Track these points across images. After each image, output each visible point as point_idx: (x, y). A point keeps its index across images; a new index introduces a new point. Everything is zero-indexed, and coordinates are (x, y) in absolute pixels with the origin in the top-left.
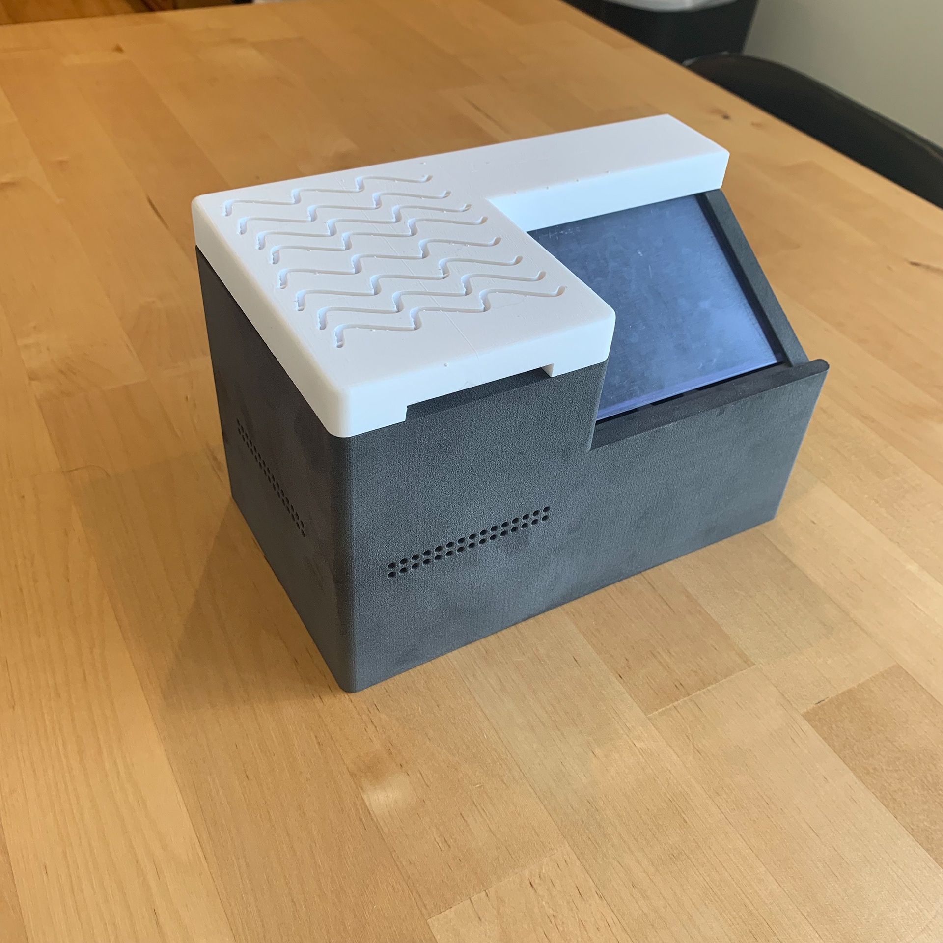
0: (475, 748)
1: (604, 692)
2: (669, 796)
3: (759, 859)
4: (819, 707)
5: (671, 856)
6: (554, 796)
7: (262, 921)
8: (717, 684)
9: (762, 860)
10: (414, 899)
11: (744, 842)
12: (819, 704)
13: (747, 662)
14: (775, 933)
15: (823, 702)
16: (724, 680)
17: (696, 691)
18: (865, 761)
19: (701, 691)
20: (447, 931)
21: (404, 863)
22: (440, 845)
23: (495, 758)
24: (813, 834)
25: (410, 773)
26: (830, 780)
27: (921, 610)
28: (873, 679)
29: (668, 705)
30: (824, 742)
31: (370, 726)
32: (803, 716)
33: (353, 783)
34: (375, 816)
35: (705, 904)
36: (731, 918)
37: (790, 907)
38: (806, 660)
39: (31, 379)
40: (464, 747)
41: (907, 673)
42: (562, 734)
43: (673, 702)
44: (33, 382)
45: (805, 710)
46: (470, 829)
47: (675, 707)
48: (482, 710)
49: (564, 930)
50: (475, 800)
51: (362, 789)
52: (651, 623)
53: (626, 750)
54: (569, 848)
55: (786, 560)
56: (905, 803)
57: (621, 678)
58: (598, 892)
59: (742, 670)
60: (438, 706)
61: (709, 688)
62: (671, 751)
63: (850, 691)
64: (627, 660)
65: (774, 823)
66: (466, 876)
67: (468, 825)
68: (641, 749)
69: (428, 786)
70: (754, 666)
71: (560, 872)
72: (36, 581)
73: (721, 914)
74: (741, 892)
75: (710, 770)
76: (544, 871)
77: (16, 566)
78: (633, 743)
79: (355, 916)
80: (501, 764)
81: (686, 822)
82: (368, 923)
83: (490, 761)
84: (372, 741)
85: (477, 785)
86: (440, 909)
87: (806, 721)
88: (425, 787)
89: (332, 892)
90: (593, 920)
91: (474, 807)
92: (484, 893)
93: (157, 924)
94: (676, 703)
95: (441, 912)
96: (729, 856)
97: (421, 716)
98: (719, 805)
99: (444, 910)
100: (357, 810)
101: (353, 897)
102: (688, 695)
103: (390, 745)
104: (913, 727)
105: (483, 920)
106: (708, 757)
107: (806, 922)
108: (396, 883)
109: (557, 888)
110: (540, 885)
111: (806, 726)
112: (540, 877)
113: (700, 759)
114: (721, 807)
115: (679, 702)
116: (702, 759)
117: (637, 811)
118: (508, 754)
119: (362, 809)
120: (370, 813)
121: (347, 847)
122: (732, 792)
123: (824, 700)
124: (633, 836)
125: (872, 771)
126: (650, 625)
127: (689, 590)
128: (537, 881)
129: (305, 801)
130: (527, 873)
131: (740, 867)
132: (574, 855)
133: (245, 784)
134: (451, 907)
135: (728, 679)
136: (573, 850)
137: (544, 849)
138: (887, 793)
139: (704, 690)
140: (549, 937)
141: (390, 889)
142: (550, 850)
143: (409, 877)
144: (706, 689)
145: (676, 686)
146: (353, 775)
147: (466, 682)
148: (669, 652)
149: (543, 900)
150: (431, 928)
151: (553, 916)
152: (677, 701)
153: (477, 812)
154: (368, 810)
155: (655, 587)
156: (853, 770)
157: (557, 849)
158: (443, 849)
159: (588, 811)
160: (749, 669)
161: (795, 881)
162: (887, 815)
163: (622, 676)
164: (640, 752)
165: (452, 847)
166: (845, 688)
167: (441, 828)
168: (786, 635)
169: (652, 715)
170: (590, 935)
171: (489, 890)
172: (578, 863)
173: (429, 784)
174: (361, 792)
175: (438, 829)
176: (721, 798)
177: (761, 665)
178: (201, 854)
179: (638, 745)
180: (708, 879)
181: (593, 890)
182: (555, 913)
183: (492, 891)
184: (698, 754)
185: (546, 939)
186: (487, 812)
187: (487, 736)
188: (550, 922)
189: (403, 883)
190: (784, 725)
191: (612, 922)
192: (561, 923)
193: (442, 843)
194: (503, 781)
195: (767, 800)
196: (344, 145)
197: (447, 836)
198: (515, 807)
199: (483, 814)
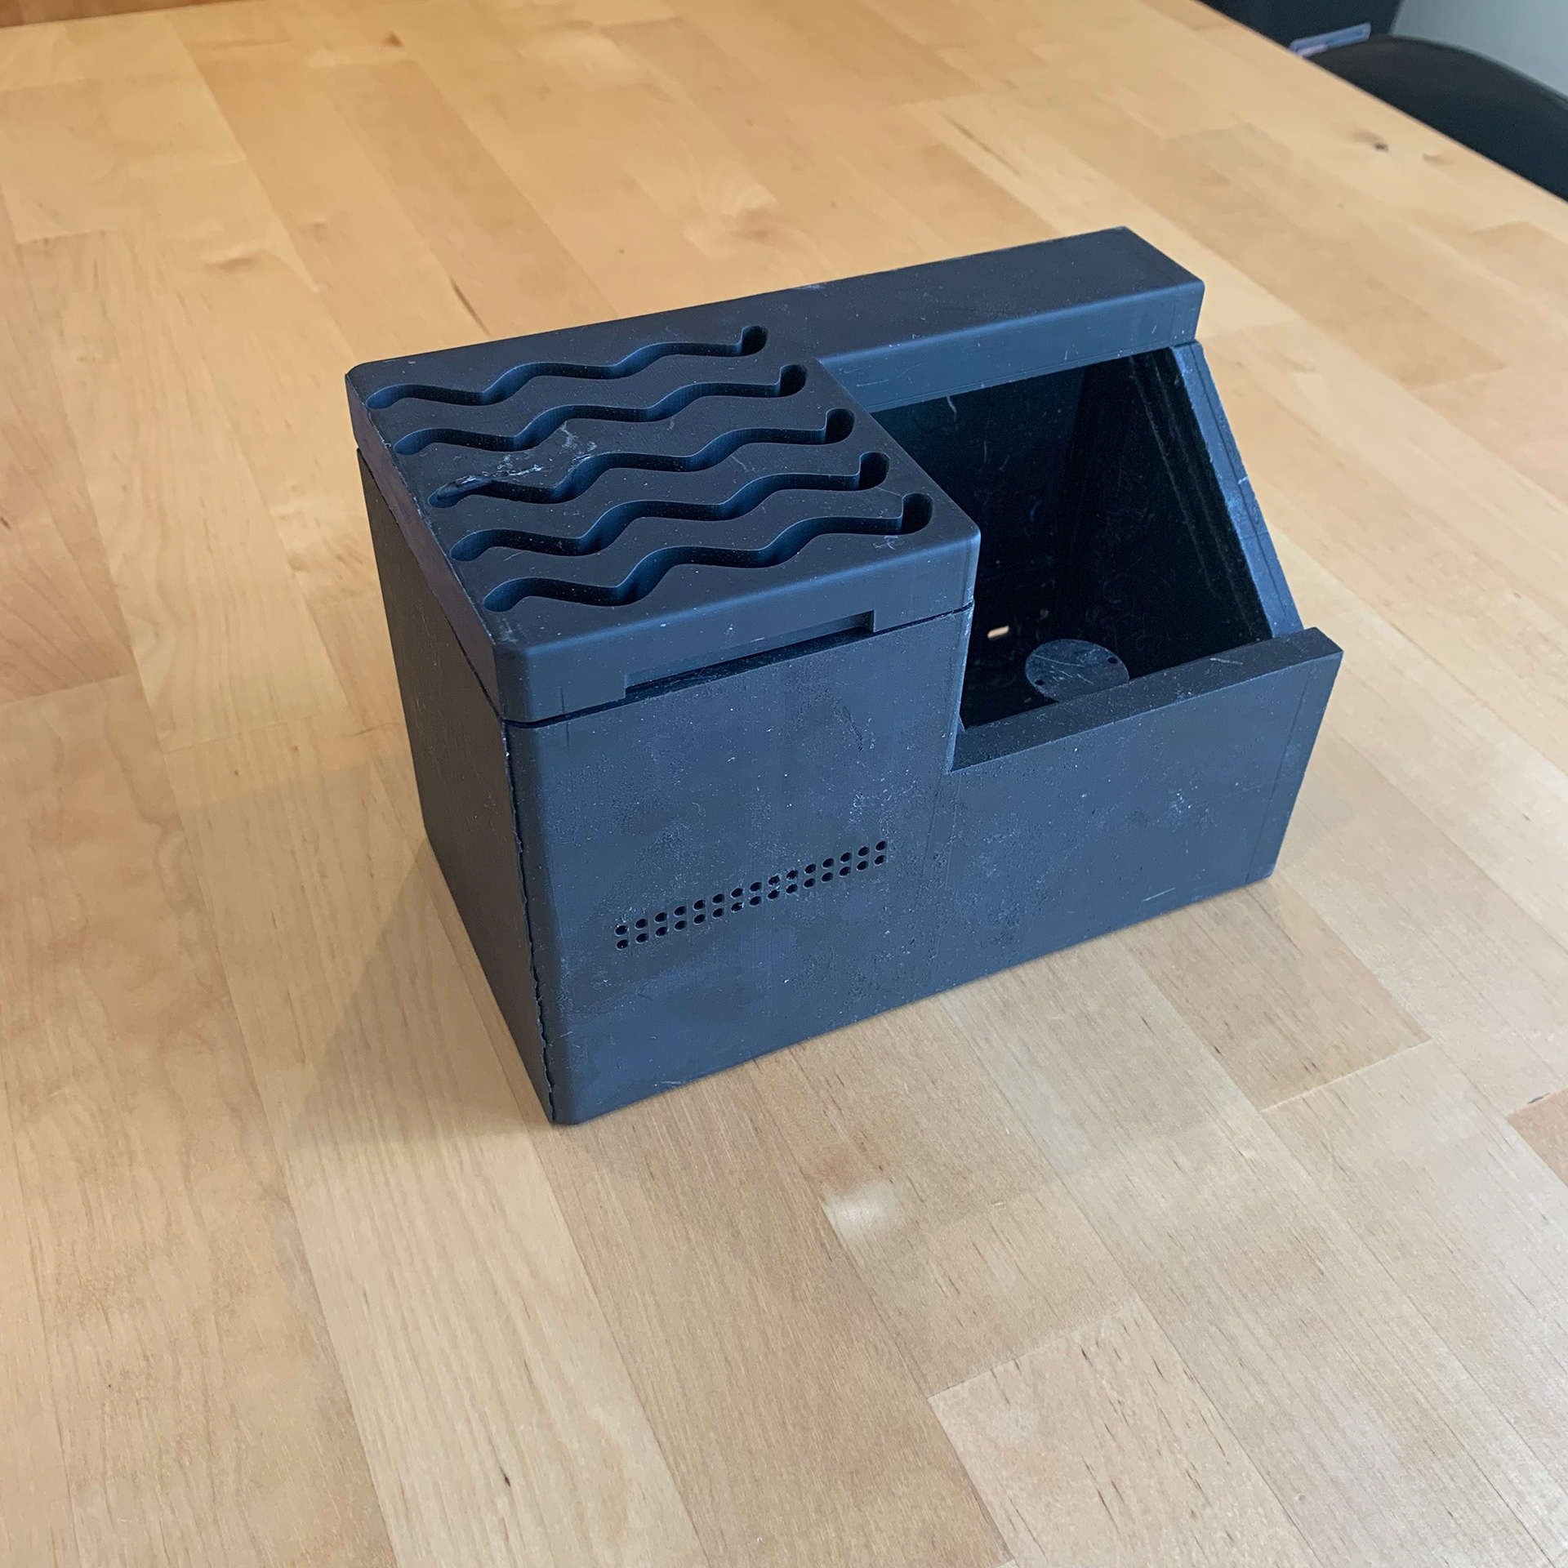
0: (993, 1148)
1: (1191, 1073)
2: (1295, 1234)
3: (1439, 1335)
4: (1535, 1109)
5: (1300, 1322)
6: (1117, 1225)
7: (683, 1387)
8: (1371, 1066)
9: (1443, 1335)
10: (908, 1366)
11: (1414, 1308)
12: (1533, 1104)
13: (1418, 1033)
14: (1463, 1446)
15: (1541, 1100)
16: (1383, 1061)
17: (1338, 1077)
19: (1345, 1077)
20: (959, 1415)
21: (891, 1313)
22: (944, 1289)
23: (1023, 1164)
24: (1525, 1301)
25: (894, 1179)
26: (1552, 1221)
29: (1293, 1096)
30: (1542, 1162)
31: (832, 1108)
32: (1509, 1122)
33: (809, 1191)
34: (845, 1240)
35: (1354, 1397)
36: (1395, 1420)
37: (1489, 1409)
38: (1513, 1033)
39: (295, 568)
40: (976, 1146)
42: (1128, 1135)
43: (1301, 1092)
44: (298, 574)
45: (1512, 1112)
46: (989, 1267)
47: (1304, 1099)
48: (1001, 1092)
49: (1136, 1424)
50: (994, 1225)
51: (823, 1200)
52: (1265, 969)
53: (1228, 1161)
54: (1140, 1304)
55: (1482, 875)
57: (1219, 1052)
58: (1187, 1370)
59: (1410, 1047)
60: (933, 1083)
61: (1358, 1072)
62: (1299, 1166)
64: (1227, 1024)
65: (1463, 1282)
66: (985, 1336)
67: (986, 1262)
68: (1252, 1162)
69: (922, 1201)
70: (1429, 1042)
71: (1127, 1337)
72: (323, 876)
73: (1378, 1412)
74: (1409, 1382)
75: (1360, 1197)
76: (1103, 1335)
77: (293, 853)
78: (1239, 1151)
79: (820, 1385)
80: (1032, 1174)
81: (1323, 1274)
82: (841, 1399)
83: (1015, 1169)
84: (835, 1130)
85: (997, 1202)
86: (947, 1384)
87: (1513, 1129)
88: (918, 1202)
89: (784, 1349)
90: (1179, 1411)
91: (994, 1236)
92: (1011, 1365)
93: (531, 1382)
94: (1305, 1094)
95: (948, 1388)
96: (1392, 1328)
97: (907, 1096)
98: (1374, 1250)
99: (952, 1384)
100: (817, 1230)
101: (816, 1358)
102: (1326, 1082)
103: (863, 1137)
105: (1011, 1401)
106: (1356, 1176)
107: (1514, 1432)
108: (880, 1341)
109: (1126, 1362)
110: (1098, 1355)
111: (1513, 1136)
112: (1097, 1344)
113: (1344, 1180)
114: (1377, 1255)
115: (1311, 1092)
116: (1347, 1179)
117: (1245, 1253)
118: (1043, 1159)
119: (824, 1229)
120: (836, 1236)
121: (804, 1285)
122: (1395, 1231)
123: (1541, 1098)
124: (1240, 1291)
126: (1263, 971)
127: (1326, 919)
128: (1092, 1349)
129: (739, 1213)
130: (1077, 1337)
131: (1409, 1345)
132: (1149, 1314)
133: (649, 1185)
134: (964, 1381)
135: (1388, 1059)
136: (1148, 1306)
137: (1103, 1303)
139: (1350, 1075)
140: (1113, 1432)
141: (871, 1349)
142: (1111, 1304)
143: (899, 1334)
144: (1354, 1073)
145: (1306, 1068)
146: (809, 1179)
147: (975, 1049)
148: (1294, 1015)
149: (1102, 1378)
150: (935, 1410)
151: (1119, 1402)
152: (1308, 1090)
153: (998, 1243)
154: (834, 1232)
155: (1272, 914)
157: (1123, 1305)
158: (949, 1295)
159: (1169, 1249)
160: (1421, 1045)
161: (1496, 1370)
163: (1219, 1049)
164: (1249, 1166)
165: (962, 1293)
167: (945, 1264)
168: (1480, 994)
169: (1267, 1109)
170: (1176, 1433)
171: (1021, 1358)
172: (1155, 1326)
173: (924, 1197)
174: (822, 1205)
175: (939, 1264)
176: (1378, 1240)
177: (1440, 1040)
178: (589, 1286)
179: (1246, 1155)
180: (1357, 1359)
181: (1179, 1367)
182: (1121, 1399)
183: (1024, 1360)
184: (1342, 1172)
185: (1108, 1436)
186: (1014, 1245)
187: (1010, 1131)
188: (1115, 1410)
189: (890, 1342)
190: (1478, 1132)
191: (1209, 1415)
192: (1131, 1414)
193: (946, 1286)
194: (1037, 1199)
195: (1451, 1246)
196: (757, 196)
197: (954, 1275)
198: (1057, 1238)
199: (1008, 1246)
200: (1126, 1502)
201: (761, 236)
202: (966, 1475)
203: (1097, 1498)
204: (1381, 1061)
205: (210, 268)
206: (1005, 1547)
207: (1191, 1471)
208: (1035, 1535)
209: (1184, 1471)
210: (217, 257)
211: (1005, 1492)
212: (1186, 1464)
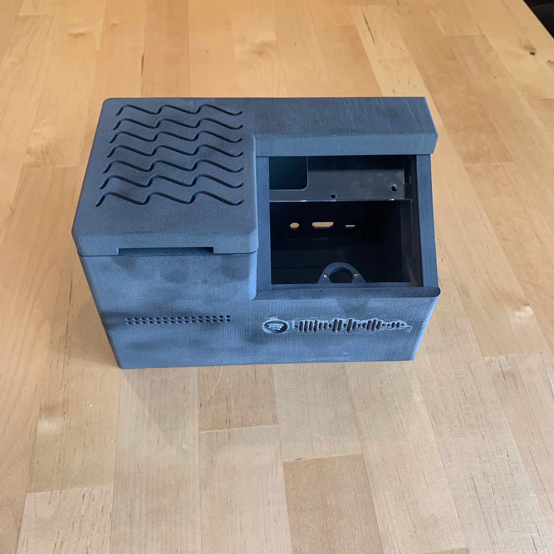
0: (103, 418)
1: (186, 411)
2: (179, 479)
3: (201, 531)
4: (296, 462)
5: (159, 510)
6: (124, 457)
8: (249, 428)
9: (203, 532)
10: (28, 481)
11: (200, 519)
12: (297, 460)
13: (275, 421)
16: (255, 427)
17: (235, 428)
18: (299, 502)
19: (237, 429)
20: (32, 502)
21: (35, 462)
22: (56, 459)
23: (109, 426)
24: (240, 530)
25: (66, 418)
26: (271, 505)
27: (403, 427)
28: (340, 457)
29: (214, 430)
30: (284, 482)
31: (63, 389)
32: (283, 463)
33: (38, 413)
34: (38, 433)
35: (158, 542)
39: (27, 153)
40: (99, 415)
41: (364, 461)
42: (150, 426)
43: (218, 429)
44: (27, 155)
45: (287, 461)
46: (74, 457)
47: (217, 433)
49: (83, 525)
50: (86, 444)
52: (239, 381)
53: (176, 447)
54: (113, 486)
56: (303, 534)
58: (111, 513)
59: (268, 425)
60: (100, 390)
61: (243, 428)
62: (198, 456)
63: (321, 460)
64: (211, 397)
65: (224, 515)
66: (57, 479)
67: (75, 455)
68: (183, 449)
70: (277, 425)
71: (101, 495)
73: (162, 550)
74: (180, 544)
75: (211, 474)
76: (94, 492)
78: (182, 444)
80: (110, 431)
81: (178, 496)
83: (105, 427)
84: (59, 396)
85: (92, 436)
87: (282, 467)
88: (68, 428)
90: (99, 525)
91: (83, 447)
92: (60, 491)
94: (219, 431)
95: (35, 492)
96: (188, 523)
97: (89, 391)
98: (202, 494)
99: (37, 491)
100: (32, 427)
102: (229, 428)
103: (66, 401)
104: (342, 494)
105: (51, 504)
106: (215, 466)
108: (25, 469)
109: (94, 503)
110: (87, 498)
111: (281, 470)
112: (90, 494)
113: (210, 466)
114: (202, 496)
115: (222, 430)
117: (158, 480)
118: (117, 426)
119: (34, 428)
120: (36, 431)
121: (16, 444)
122: (213, 490)
123: (302, 459)
124: (147, 492)
125: (299, 509)
126: (237, 381)
128: (87, 495)
130: (85, 489)
131: (189, 531)
132: (113, 490)
134: (41, 492)
135: (257, 427)
137: (101, 481)
138: (298, 524)
139: (240, 429)
140: (74, 525)
141: (21, 472)
142: (103, 483)
143: (32, 469)
145: (226, 421)
146: (41, 409)
147: (122, 381)
148: (236, 401)
149: (83, 506)
150: (26, 498)
151: (83, 516)
152: (221, 429)
153: (83, 450)
154: (36, 429)
156: (288, 504)
157: (107, 484)
158: (56, 462)
159: (135, 470)
160: (273, 425)
161: (212, 550)
162: (288, 536)
163: (202, 405)
164: (181, 450)
165: (60, 463)
166: (320, 456)
167: (62, 451)
168: (309, 413)
169: (202, 432)
170: (93, 532)
172: (112, 495)
173: (71, 427)
174: (39, 419)
175: (60, 451)
176: (205, 491)
177: (281, 425)
179: (183, 446)
180: (168, 530)
181: (110, 511)
182: (84, 515)
183: (64, 491)
184: (211, 463)
185: (72, 526)
186: (87, 452)
187: (113, 413)
188: (80, 518)
189: (28, 471)
190: (269, 464)
191: (107, 530)
192: (84, 521)
193: (58, 459)
194: (105, 439)
195: (229, 502)
196: (270, 36)
197: (62, 456)
198: (102, 455)
199: (85, 452)
200: (62, 549)
201: (260, 53)
202: (21, 522)
203: (54, 545)
204: (254, 427)
205: (70, 35)
206: (16, 550)
207: (89, 547)
208: (28, 549)
209: (86, 546)
210: (75, 31)
211: (28, 532)
212: (88, 544)
